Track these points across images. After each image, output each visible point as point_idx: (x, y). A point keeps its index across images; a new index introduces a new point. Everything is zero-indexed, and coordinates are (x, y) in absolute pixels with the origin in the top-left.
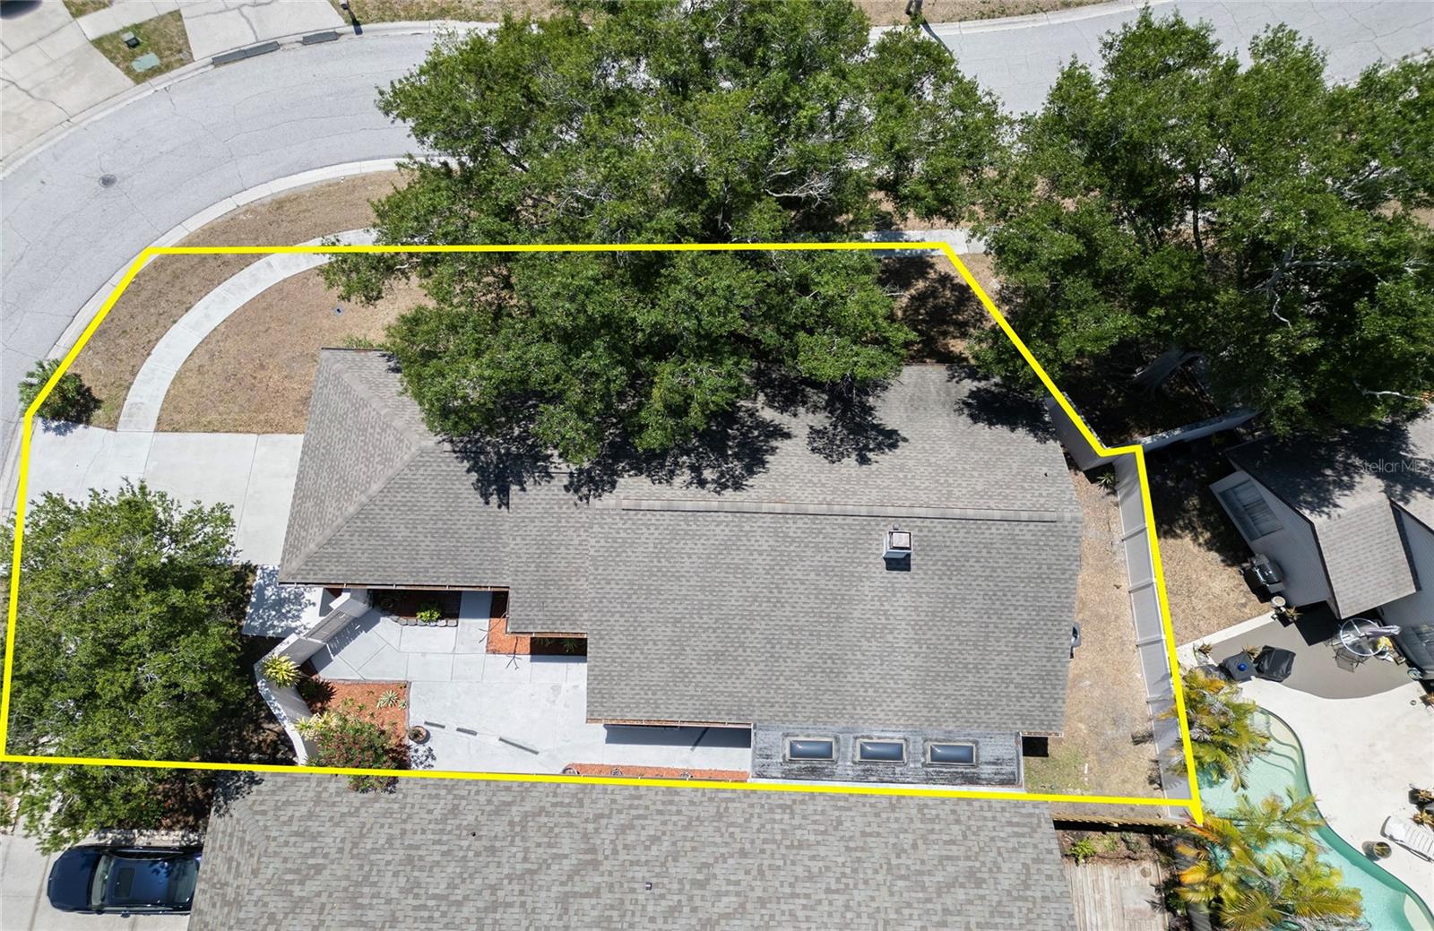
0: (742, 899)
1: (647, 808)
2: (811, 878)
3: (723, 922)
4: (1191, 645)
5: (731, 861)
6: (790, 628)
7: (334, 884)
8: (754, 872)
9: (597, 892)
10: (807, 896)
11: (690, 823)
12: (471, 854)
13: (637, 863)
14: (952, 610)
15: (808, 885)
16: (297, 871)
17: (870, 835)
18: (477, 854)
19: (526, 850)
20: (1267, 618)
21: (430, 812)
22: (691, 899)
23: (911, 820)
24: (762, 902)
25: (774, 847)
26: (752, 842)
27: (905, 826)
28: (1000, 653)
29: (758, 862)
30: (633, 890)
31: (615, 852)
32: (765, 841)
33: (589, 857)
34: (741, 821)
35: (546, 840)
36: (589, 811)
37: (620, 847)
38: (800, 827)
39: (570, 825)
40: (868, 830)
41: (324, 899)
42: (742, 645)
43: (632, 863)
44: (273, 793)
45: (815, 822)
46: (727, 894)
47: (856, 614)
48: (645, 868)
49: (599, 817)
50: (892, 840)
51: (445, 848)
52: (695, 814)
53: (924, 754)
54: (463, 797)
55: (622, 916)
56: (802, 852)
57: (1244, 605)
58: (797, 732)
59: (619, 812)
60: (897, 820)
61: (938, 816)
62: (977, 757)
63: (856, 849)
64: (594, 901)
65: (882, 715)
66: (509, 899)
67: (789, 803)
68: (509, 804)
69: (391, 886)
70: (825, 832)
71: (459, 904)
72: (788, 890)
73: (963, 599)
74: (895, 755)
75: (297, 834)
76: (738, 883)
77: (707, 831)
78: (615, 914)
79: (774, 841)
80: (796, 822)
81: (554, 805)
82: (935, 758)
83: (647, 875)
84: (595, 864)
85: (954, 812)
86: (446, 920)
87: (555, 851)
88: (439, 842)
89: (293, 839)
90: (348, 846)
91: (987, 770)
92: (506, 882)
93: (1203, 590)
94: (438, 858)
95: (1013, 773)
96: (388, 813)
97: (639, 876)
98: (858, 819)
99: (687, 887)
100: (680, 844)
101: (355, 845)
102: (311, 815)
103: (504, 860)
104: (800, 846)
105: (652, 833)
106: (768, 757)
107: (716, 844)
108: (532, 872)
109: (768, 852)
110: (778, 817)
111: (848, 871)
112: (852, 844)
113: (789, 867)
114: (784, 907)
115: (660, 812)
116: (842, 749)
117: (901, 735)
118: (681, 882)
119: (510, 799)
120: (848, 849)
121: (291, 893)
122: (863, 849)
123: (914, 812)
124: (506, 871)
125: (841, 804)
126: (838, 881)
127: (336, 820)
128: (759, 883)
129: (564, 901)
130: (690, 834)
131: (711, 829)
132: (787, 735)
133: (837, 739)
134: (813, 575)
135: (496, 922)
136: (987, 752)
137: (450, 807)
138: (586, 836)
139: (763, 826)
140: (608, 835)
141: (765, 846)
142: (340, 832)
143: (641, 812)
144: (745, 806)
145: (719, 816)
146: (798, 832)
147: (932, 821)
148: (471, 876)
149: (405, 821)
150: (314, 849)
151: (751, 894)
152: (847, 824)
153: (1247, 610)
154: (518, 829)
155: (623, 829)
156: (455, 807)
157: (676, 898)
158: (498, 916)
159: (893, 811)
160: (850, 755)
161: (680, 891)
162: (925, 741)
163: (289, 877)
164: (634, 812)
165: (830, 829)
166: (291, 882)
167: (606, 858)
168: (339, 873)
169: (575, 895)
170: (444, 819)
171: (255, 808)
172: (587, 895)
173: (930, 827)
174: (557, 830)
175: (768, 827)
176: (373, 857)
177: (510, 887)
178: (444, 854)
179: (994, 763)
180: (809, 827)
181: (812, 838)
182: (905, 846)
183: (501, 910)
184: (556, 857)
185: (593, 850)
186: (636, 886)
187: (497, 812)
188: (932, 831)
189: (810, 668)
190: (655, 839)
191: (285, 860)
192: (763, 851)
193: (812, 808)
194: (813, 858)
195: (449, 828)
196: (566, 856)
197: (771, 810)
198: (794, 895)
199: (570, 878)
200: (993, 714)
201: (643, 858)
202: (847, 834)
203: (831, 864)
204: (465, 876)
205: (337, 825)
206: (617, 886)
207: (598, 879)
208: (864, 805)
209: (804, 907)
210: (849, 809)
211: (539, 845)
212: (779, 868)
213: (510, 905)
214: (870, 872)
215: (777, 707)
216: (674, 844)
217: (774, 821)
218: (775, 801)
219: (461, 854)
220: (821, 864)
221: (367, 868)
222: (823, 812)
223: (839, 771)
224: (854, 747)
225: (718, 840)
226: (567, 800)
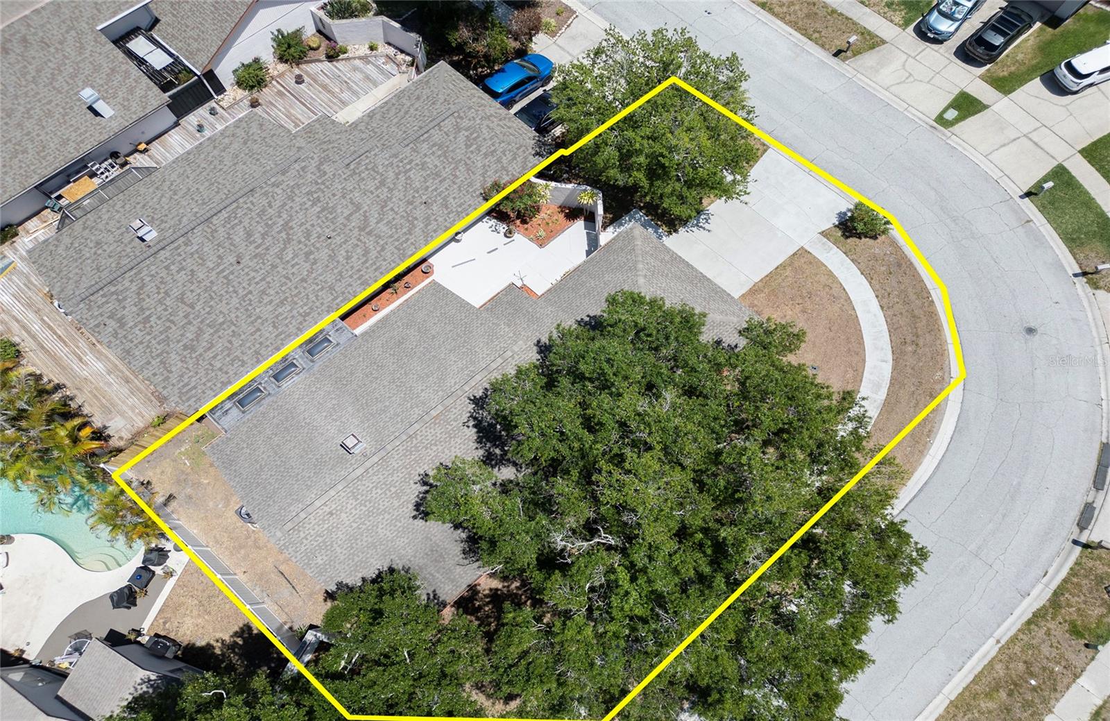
0: (284, 261)
1: (367, 268)
2: (263, 292)
3: (282, 246)
4: (179, 573)
5: (306, 273)
6: (377, 378)
7: (455, 146)
8: (291, 276)
9: (348, 218)
10: (257, 283)
11: (342, 276)
12: (417, 195)
13: (345, 242)
14: (304, 449)
15: (262, 288)
16: (475, 139)
17: (255, 332)
18: (414, 197)
19: (397, 213)
20: (146, 626)
21: (454, 198)
22: (306, 245)
23: (242, 353)
24: (274, 267)
25: (293, 294)
26: (305, 288)
27: (243, 348)
28: (264, 452)
29: (293, 281)
30: (334, 230)
31: (359, 240)
32: (300, 293)
33: (367, 230)
34: (320, 294)
35: (394, 223)
36: (390, 248)
37: (359, 243)
38: (291, 311)
39: (391, 236)
40: (259, 333)
41: (451, 138)
42: (394, 355)
43: (346, 241)
44: (526, 158)
45: (286, 318)
46: (293, 259)
47: (350, 409)
48: (339, 243)
49: (383, 249)
50: (243, 337)
51: (430, 189)
52: (343, 281)
53: (265, 388)
54: (449, 213)
55: (326, 218)
56: (278, 301)
57: (165, 623)
58: (334, 350)
59: (376, 257)
60: (250, 348)
61: (233, 365)
62: (237, 407)
63: (256, 320)
64: (345, 215)
65: (300, 386)
66: (380, 190)
67: (307, 318)
68: (426, 226)
69: (432, 161)
70: (277, 317)
71: (397, 175)
72: (268, 280)
73: (302, 457)
74: (277, 377)
75: (495, 151)
76: (293, 266)
77: (330, 278)
78: (331, 217)
79: (296, 296)
80: (295, 312)
81: (407, 240)
82: (258, 390)
83: (335, 241)
84: (361, 229)
85: (227, 373)
86: (395, 165)
87: (385, 222)
88: (436, 190)
89: (493, 148)
90: (468, 162)
91: (228, 405)
92: (389, 196)
93: (195, 613)
94: (427, 184)
95: (214, 414)
96: (470, 185)
97: (338, 238)
98: (268, 335)
99: (312, 249)
100: (335, 264)
101: (466, 164)
102: (499, 161)
103: (400, 203)
104: (282, 302)
105: (353, 259)
106: (337, 330)
107: (320, 275)
108: (383, 207)
109: (293, 289)
110: (305, 308)
111: (250, 308)
112: (260, 321)
113: (278, 289)
114: (263, 271)
115: (359, 270)
116: (305, 359)
117: (283, 387)
118: (318, 249)
119: (429, 228)
120: (259, 317)
121: (466, 130)
122: (252, 323)
123: (245, 359)
124: (394, 200)
125: (283, 336)
126: (251, 301)
127: (487, 168)
128: (284, 273)
129: (358, 207)
130: (336, 271)
131: (329, 280)
132: (338, 345)
133: (312, 361)
134: (387, 404)
135: (374, 179)
136: (235, 412)
137: (450, 206)
138: (380, 237)
139: (308, 299)
140: (370, 245)
141: (297, 291)
142: (479, 165)
143: (367, 265)
144: (325, 302)
145: (331, 288)
146: (289, 308)
147: (233, 360)
148: (406, 187)
149: (459, 187)
150: (480, 151)
151: (282, 266)
152: (271, 329)
153: (161, 621)
154: (410, 219)
155: (366, 252)
156: (447, 208)
157: (313, 241)
158: (376, 181)
159: (255, 351)
160: (300, 360)
161: (313, 245)
162: (269, 394)
163: (475, 135)
164: (371, 262)
165: (277, 321)
166: (471, 134)
167: (360, 235)
168: (458, 151)
169: (355, 212)
170: (445, 199)
171: (524, 148)
172: (351, 215)
173: (232, 357)
174: (394, 230)
175: (305, 301)
176: (453, 166)
177: (385, 195)
178: (428, 187)
179: (227, 411)
180: (286, 314)
181: (280, 310)
182: (234, 339)
183: (378, 184)
184: (381, 220)
185: (369, 233)
186: (335, 234)
187: (428, 218)
188: (228, 355)
189: (352, 374)
190: (348, 258)
191: (485, 139)
192: (296, 288)
193: (294, 324)
194: (271, 302)
195: (439, 198)
196: (377, 223)
197: (311, 309)
198: (263, 279)
199: (365, 216)
200: (246, 429)
201: (344, 246)
202: (266, 324)
203: (260, 305)
204: (408, 186)
205: (484, 166)
206: (343, 228)
207: (353, 224)
208: (271, 343)
209: (254, 278)
210: (276, 336)
211: (394, 219)
212: (282, 286)
213: (377, 188)
214: (240, 315)
215: (353, 349)
216: (338, 262)
217: (305, 304)
218: (315, 314)
219: (420, 192)
220: (265, 302)
221: (450, 160)
222: (287, 325)
223: (299, 350)
224: (301, 365)
225: (321, 278)
226: (405, 245)
